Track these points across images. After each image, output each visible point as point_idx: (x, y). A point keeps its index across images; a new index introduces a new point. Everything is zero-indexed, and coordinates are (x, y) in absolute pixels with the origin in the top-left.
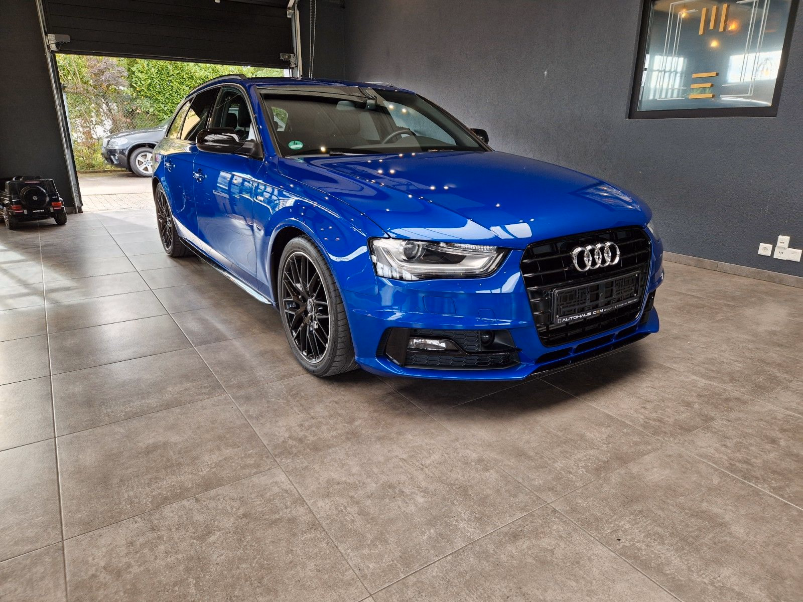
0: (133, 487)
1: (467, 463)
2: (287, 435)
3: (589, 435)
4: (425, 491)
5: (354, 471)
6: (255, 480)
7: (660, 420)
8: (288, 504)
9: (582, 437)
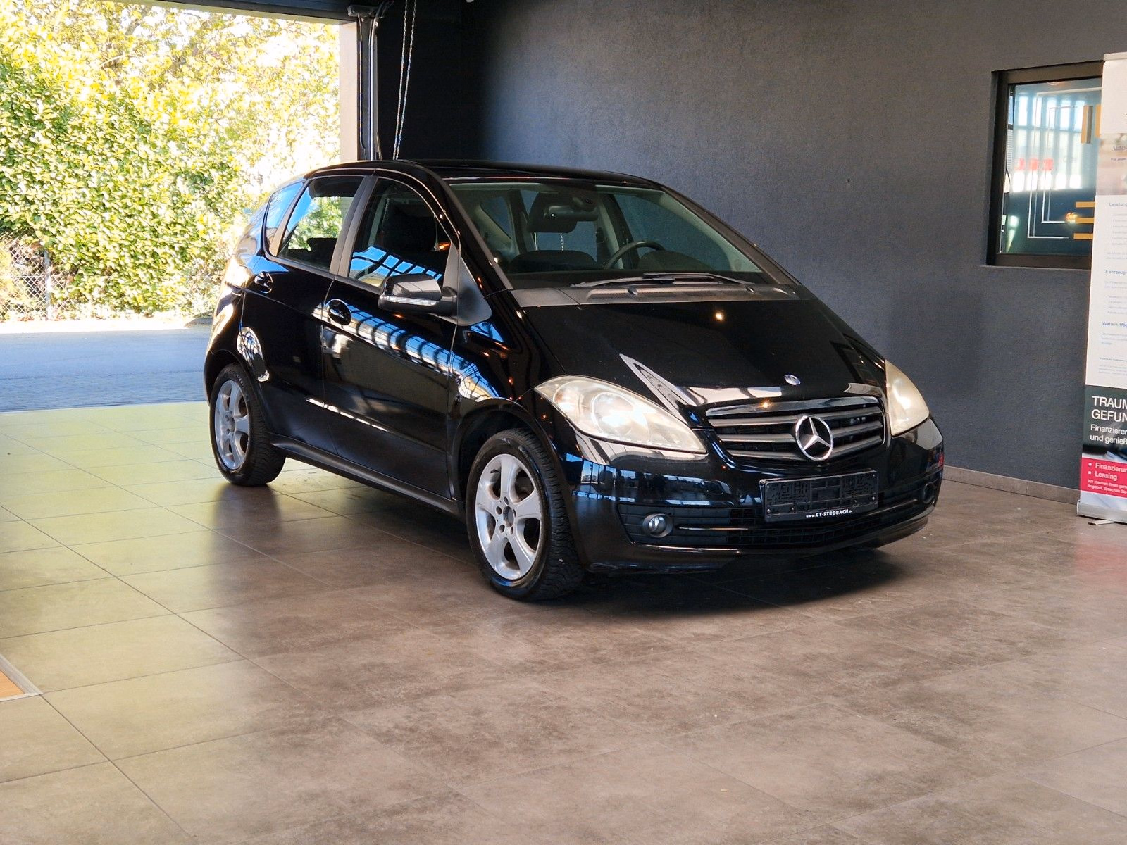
0: (375, 688)
1: (739, 679)
2: (522, 660)
3: (882, 663)
4: (696, 694)
5: (612, 682)
6: (505, 686)
7: (972, 654)
8: (551, 699)
9: (873, 665)
